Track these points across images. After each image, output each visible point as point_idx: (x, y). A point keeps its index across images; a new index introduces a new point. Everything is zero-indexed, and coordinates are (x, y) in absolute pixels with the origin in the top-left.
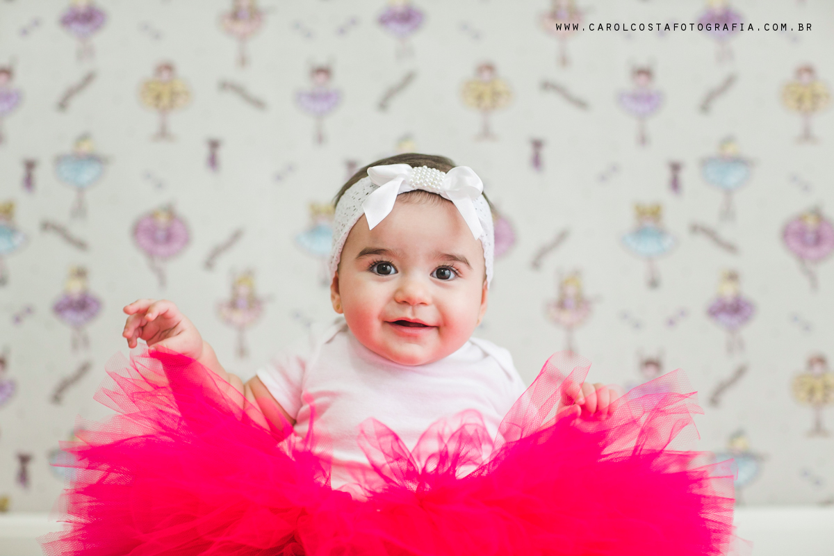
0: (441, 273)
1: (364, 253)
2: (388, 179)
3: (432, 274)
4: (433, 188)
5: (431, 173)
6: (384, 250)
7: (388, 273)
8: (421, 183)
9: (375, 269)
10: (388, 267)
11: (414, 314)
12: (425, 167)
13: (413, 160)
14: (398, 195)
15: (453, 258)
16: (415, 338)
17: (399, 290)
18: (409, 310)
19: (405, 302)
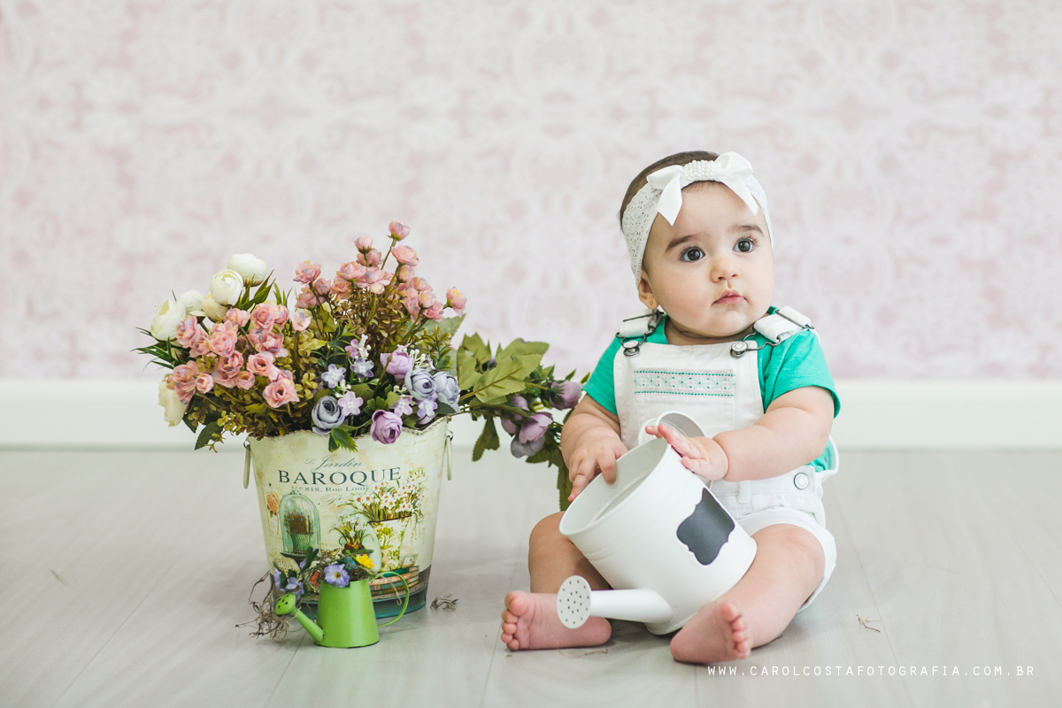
0: (743, 246)
1: (673, 244)
2: (668, 179)
3: (733, 249)
4: (706, 176)
5: (701, 165)
6: (689, 236)
7: (698, 258)
8: (695, 175)
9: (686, 257)
10: (697, 253)
11: (729, 286)
12: (694, 161)
13: (682, 159)
14: (682, 189)
15: (749, 228)
16: (734, 307)
17: (714, 269)
18: (725, 283)
19: (720, 278)
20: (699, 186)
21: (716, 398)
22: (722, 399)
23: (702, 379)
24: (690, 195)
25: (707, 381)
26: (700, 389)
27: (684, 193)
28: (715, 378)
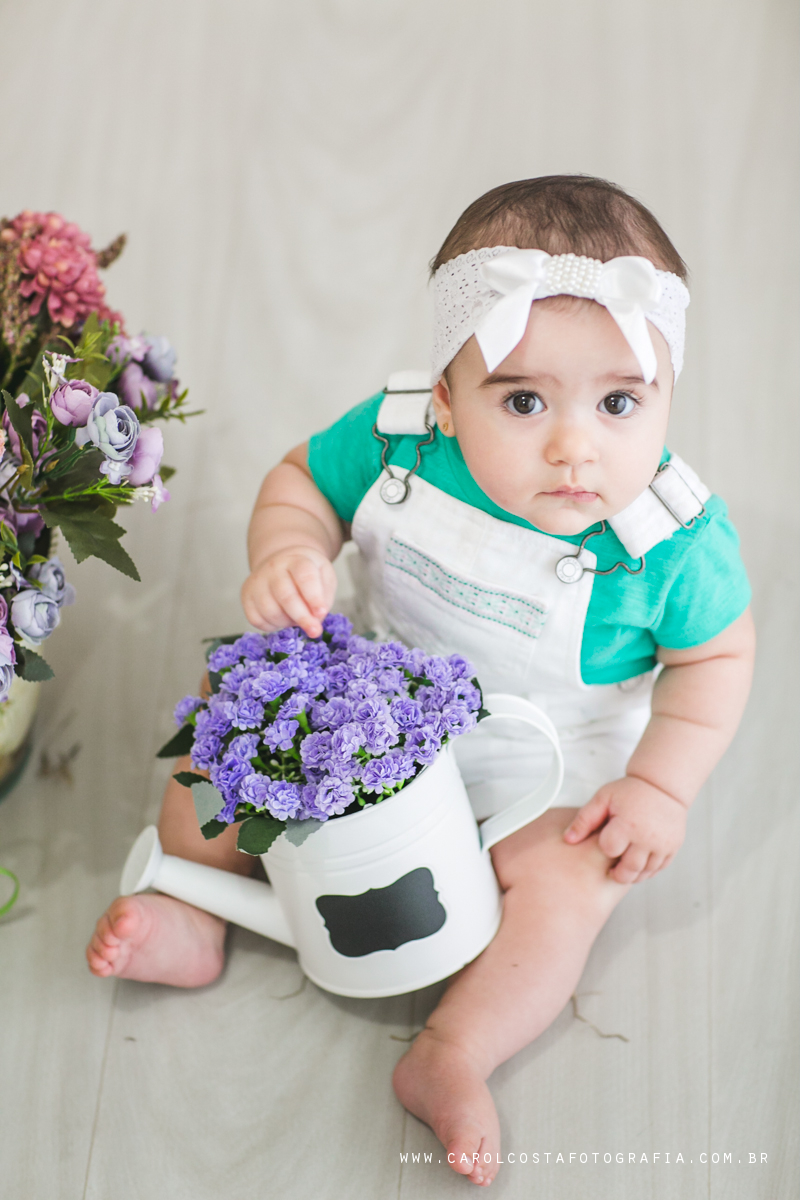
1: (493, 380)
3: (598, 407)
6: (523, 376)
7: (531, 409)
10: (532, 400)
11: (573, 477)
14: (535, 302)
15: (629, 379)
17: (554, 443)
18: (567, 472)
19: (561, 462)
20: (564, 303)
21: (509, 631)
22: (518, 636)
23: (495, 601)
24: (545, 315)
25: (502, 604)
26: (488, 611)
27: (537, 309)
28: (516, 605)
